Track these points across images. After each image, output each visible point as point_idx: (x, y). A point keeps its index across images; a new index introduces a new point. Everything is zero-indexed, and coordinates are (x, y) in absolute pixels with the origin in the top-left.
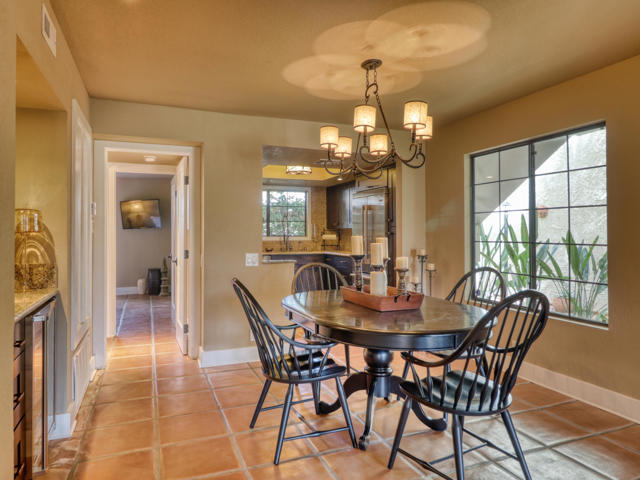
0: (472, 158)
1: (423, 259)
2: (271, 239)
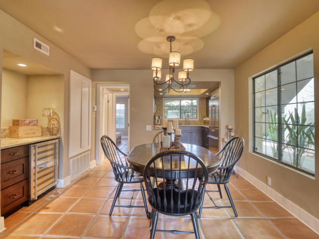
0: (254, 79)
1: (230, 130)
2: (182, 120)
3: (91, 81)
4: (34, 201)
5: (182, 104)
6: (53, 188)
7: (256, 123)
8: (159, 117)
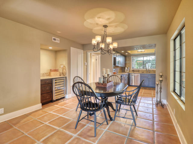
0: (174, 40)
2: (144, 69)
3: (83, 50)
4: (54, 101)
5: (144, 60)
6: (64, 98)
7: (176, 72)
8: (128, 68)
